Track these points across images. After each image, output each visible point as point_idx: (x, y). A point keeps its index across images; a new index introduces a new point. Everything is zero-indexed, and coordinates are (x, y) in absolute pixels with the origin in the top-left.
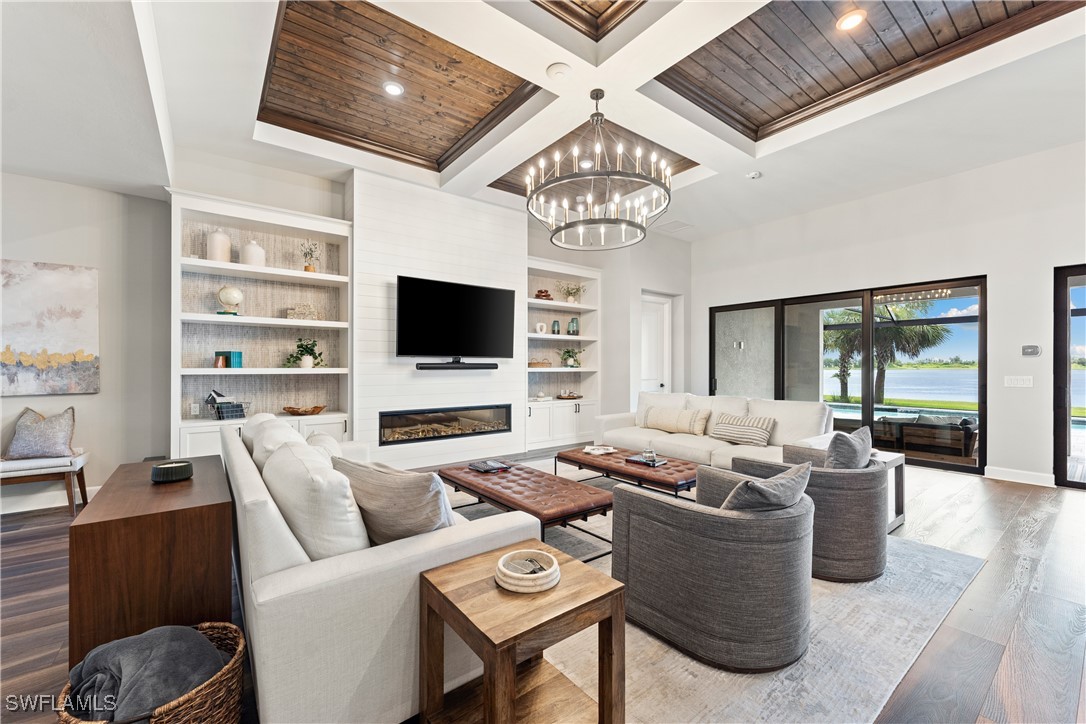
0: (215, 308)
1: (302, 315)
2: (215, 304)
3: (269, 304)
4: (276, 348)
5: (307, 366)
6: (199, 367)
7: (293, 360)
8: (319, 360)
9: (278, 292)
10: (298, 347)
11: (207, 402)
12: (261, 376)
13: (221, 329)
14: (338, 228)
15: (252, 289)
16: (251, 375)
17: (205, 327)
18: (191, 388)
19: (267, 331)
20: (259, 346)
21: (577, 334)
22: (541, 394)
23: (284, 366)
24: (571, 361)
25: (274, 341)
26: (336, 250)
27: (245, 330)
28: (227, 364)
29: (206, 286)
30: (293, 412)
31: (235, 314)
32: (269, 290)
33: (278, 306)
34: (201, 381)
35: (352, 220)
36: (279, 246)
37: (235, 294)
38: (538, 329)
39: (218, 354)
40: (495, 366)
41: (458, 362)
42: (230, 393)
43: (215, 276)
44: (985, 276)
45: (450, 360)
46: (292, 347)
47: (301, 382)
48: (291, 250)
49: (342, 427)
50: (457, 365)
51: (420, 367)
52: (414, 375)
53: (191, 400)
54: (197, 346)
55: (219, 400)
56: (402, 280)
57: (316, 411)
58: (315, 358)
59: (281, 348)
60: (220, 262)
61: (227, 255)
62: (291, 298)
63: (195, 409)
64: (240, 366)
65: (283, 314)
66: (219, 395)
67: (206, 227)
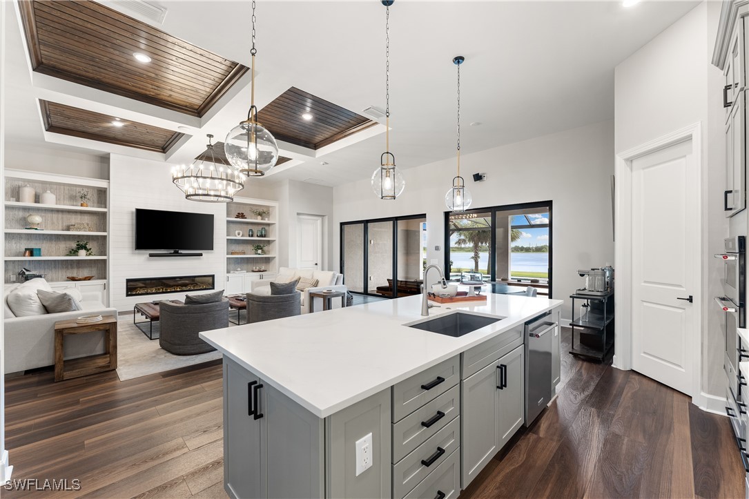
0: (26, 225)
1: (79, 229)
2: (26, 223)
3: (60, 223)
4: (64, 246)
5: (82, 255)
6: (16, 256)
7: (74, 252)
8: (90, 252)
9: (66, 216)
10: (77, 245)
11: (19, 274)
12: (55, 261)
13: (29, 236)
14: (102, 184)
15: (49, 215)
16: (49, 260)
17: (19, 236)
18: (10, 267)
19: (58, 238)
20: (53, 245)
21: (265, 237)
22: (239, 269)
23: (67, 255)
24: (260, 251)
25: (63, 242)
26: (102, 195)
27: (45, 237)
28: (32, 255)
29: (21, 214)
30: (73, 279)
31: (36, 229)
32: (60, 215)
33: (65, 224)
34: (17, 263)
35: (109, 179)
36: (67, 192)
37: (37, 219)
38: (237, 234)
39: (26, 249)
40: (201, 255)
41: (177, 252)
42: (35, 269)
43: (26, 209)
44: (425, 214)
45: (172, 251)
46: (74, 245)
47: (80, 264)
48: (74, 194)
49: (103, 286)
50: (176, 254)
51: (151, 255)
52: (148, 260)
53: (11, 273)
54: (14, 246)
55: (27, 273)
56: (138, 210)
57: (88, 278)
58: (88, 251)
59: (68, 246)
60: (28, 202)
61: (33, 198)
62: (74, 219)
63: (13, 278)
64: (40, 255)
65: (68, 229)
66: (27, 271)
67: (20, 183)
